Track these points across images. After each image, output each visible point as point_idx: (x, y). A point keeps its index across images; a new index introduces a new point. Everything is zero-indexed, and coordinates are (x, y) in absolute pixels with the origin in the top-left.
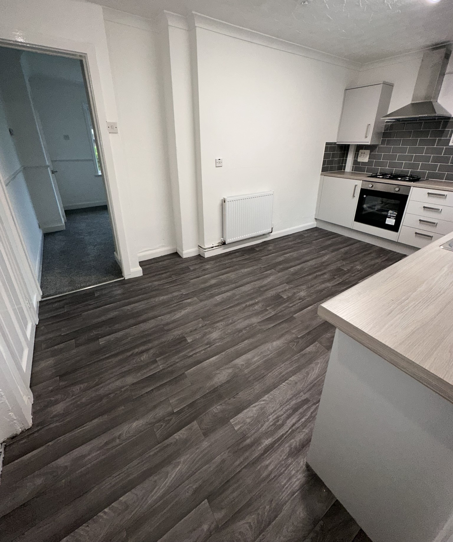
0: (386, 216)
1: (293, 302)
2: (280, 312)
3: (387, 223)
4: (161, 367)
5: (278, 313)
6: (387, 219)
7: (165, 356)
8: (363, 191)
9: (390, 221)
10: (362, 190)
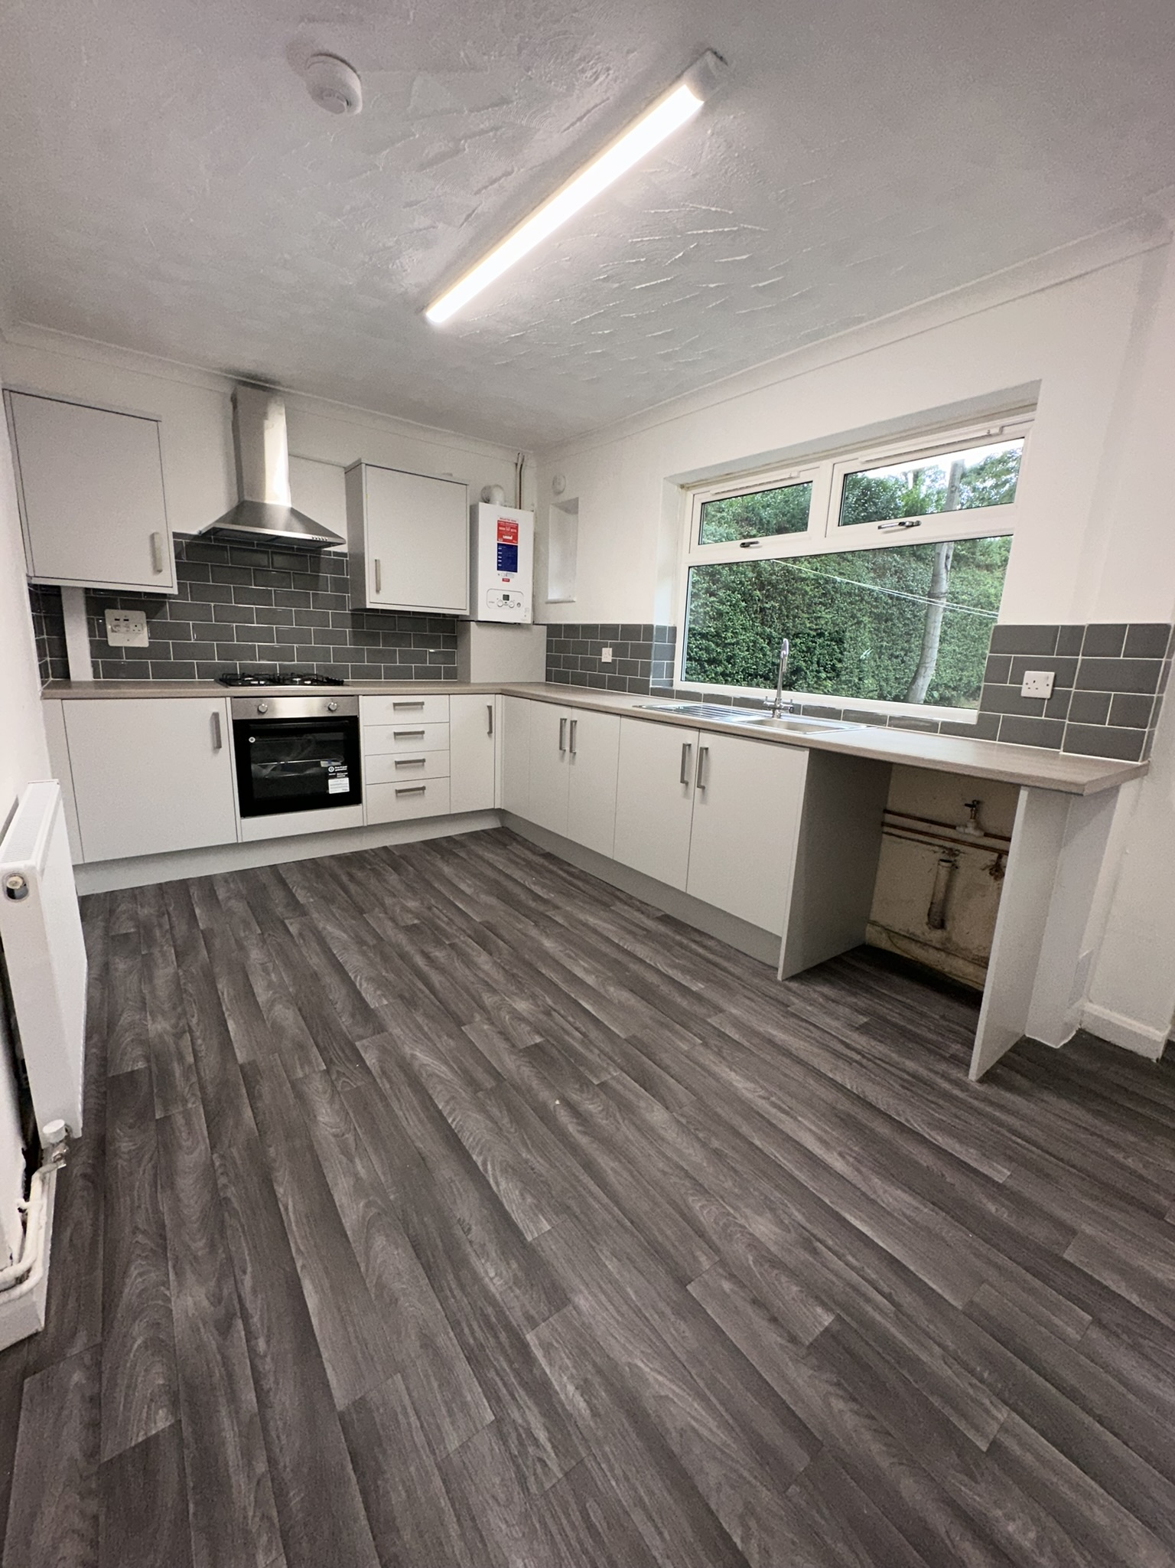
0: (326, 776)
3: (331, 791)
4: (1003, 1414)
6: (330, 782)
7: (947, 1411)
8: (242, 728)
9: (339, 785)
10: (236, 723)
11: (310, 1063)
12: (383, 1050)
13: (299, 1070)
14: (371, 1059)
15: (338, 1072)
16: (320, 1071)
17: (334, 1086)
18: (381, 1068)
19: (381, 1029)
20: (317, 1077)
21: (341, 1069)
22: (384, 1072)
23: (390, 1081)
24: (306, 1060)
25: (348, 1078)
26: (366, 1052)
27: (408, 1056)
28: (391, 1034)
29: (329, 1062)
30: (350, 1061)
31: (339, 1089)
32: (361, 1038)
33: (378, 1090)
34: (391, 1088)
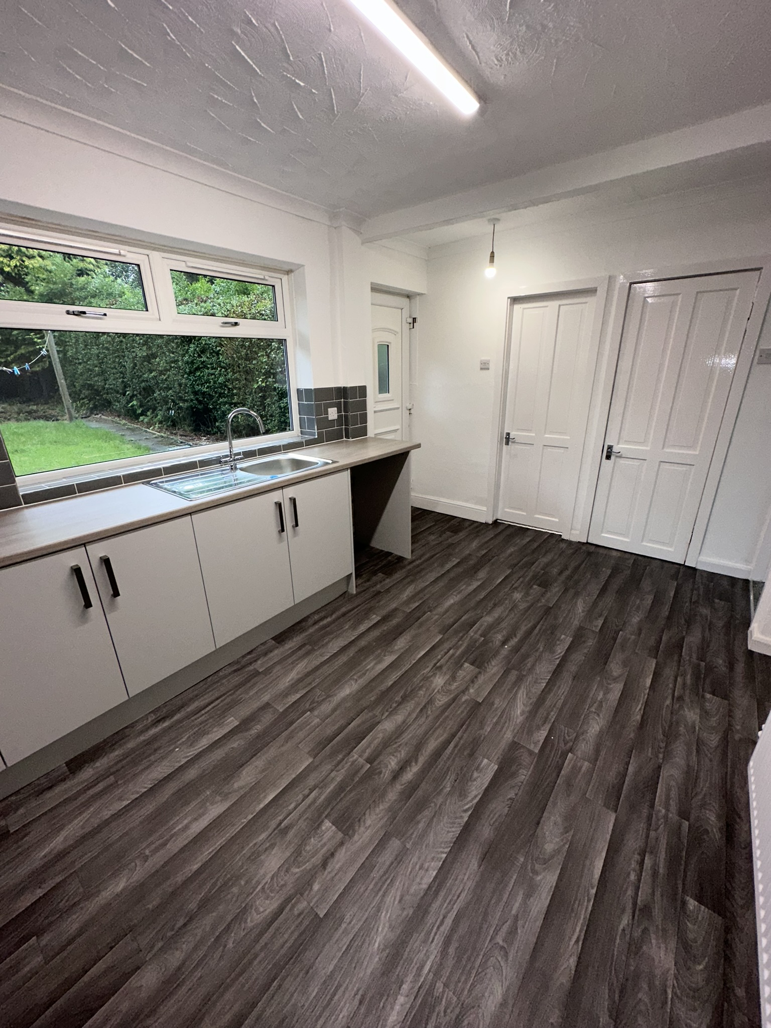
1: (450, 658)
2: (462, 637)
5: (464, 635)
11: (574, 767)
12: (530, 733)
13: (584, 768)
14: (542, 734)
15: (565, 744)
16: (574, 755)
17: (577, 738)
18: (543, 725)
19: (514, 746)
20: (579, 753)
21: (562, 745)
22: (545, 722)
23: (548, 714)
24: (575, 770)
25: (564, 737)
26: (539, 741)
27: (525, 716)
28: (514, 737)
29: (564, 756)
30: (553, 745)
31: (575, 734)
32: (531, 753)
33: (559, 715)
34: (552, 711)
